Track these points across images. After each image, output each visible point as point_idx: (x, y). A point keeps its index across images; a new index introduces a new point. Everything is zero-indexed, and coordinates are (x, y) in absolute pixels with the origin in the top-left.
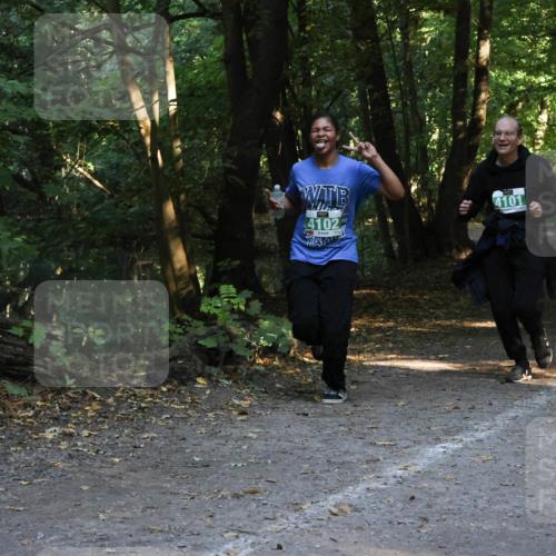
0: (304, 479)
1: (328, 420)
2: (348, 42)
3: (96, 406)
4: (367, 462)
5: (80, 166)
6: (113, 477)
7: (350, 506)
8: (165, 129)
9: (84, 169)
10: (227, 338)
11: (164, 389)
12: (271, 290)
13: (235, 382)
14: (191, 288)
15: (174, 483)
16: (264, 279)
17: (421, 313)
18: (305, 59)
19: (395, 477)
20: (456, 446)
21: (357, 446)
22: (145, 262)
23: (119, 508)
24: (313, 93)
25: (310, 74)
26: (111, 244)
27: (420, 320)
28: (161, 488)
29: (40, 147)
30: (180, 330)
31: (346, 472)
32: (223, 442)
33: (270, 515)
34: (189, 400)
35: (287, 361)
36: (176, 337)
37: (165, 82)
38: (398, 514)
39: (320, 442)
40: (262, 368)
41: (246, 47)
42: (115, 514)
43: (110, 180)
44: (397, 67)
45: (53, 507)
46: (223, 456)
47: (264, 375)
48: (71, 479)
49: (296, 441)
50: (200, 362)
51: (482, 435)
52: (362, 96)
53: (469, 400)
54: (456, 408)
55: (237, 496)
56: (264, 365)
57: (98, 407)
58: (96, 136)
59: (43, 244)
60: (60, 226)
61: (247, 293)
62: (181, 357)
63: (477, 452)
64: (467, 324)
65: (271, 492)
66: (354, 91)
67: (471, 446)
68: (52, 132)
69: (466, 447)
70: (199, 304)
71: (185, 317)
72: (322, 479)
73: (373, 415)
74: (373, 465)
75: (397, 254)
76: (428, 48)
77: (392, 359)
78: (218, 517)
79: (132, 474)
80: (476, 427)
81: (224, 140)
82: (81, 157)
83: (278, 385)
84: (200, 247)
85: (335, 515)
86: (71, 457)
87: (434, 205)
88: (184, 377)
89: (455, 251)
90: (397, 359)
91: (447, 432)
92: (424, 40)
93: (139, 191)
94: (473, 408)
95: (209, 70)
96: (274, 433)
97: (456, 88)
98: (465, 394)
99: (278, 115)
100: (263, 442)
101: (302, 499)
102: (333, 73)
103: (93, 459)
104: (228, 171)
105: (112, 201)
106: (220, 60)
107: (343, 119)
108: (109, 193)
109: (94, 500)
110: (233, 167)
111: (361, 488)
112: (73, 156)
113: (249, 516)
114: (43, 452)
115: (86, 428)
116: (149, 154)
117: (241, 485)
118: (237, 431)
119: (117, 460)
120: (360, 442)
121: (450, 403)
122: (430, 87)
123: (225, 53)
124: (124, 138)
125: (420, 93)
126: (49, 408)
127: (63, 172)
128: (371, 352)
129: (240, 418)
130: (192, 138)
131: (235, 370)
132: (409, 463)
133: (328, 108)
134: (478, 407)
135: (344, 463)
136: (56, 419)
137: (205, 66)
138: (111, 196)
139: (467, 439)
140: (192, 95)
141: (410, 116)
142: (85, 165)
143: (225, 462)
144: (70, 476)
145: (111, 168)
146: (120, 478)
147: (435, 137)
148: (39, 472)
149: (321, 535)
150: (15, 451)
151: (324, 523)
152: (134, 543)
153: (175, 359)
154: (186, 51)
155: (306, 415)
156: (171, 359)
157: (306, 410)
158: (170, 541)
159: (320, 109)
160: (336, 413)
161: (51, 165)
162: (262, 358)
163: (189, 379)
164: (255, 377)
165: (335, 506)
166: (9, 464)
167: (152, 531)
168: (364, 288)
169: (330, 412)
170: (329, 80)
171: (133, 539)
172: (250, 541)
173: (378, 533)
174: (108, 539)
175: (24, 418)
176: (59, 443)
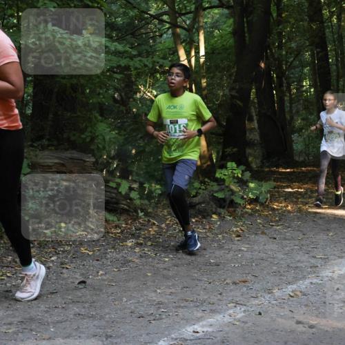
0: (274, 275)
1: (288, 242)
2: (306, 23)
3: (155, 228)
4: (311, 267)
5: (149, 92)
6: (165, 269)
7: (301, 292)
8: (196, 72)
9: (151, 94)
10: (230, 193)
11: (194, 220)
12: (254, 166)
13: (234, 218)
14: (209, 163)
15: (199, 274)
16: (250, 159)
18: (281, 33)
19: (327, 277)
21: (305, 258)
23: (168, 287)
24: (284, 53)
25: (282, 41)
28: (192, 276)
29: (127, 80)
30: (203, 187)
31: (299, 273)
32: (227, 252)
33: (254, 295)
34: (208, 227)
35: (264, 207)
36: (201, 191)
37: (199, 45)
39: (283, 254)
40: (250, 211)
41: (246, 25)
42: (166, 290)
44: (334, 38)
45: (132, 284)
46: (228, 260)
47: (251, 215)
48: (141, 269)
49: (269, 253)
50: (214, 206)
52: (312, 55)
55: (235, 283)
56: (251, 209)
57: (156, 229)
58: (158, 76)
60: (136, 126)
61: (243, 167)
62: (203, 203)
65: (255, 282)
66: (307, 51)
68: (134, 73)
70: (215, 173)
71: (206, 180)
72: (284, 276)
73: (314, 240)
74: (314, 269)
77: (325, 208)
78: (224, 294)
79: (176, 268)
81: (231, 79)
82: (149, 88)
83: (259, 221)
84: (214, 140)
85: (292, 297)
86: (141, 256)
88: (205, 214)
90: (329, 208)
95: (223, 39)
96: (256, 247)
99: (263, 65)
100: (250, 253)
101: (272, 286)
102: (296, 41)
103: (153, 258)
104: (233, 97)
106: (230, 33)
107: (300, 68)
109: (154, 282)
110: (236, 94)
111: (307, 282)
112: (145, 86)
113: (242, 295)
114: (126, 253)
115: (150, 240)
117: (237, 278)
118: (236, 246)
119: (167, 259)
120: (307, 255)
123: (233, 29)
126: (129, 228)
127: (138, 95)
129: (237, 239)
130: (212, 78)
131: (235, 211)
132: (336, 269)
133: (292, 62)
135: (297, 267)
136: (133, 235)
137: (221, 36)
140: (213, 53)
141: (340, 67)
142: (152, 92)
143: (228, 264)
144: (141, 267)
146: (169, 270)
148: (123, 264)
149: (284, 308)
150: (111, 252)
151: (286, 301)
152: (177, 307)
153: (200, 203)
154: (210, 28)
155: (275, 238)
156: (198, 204)
157: (275, 236)
158: (198, 306)
159: (287, 62)
160: (293, 238)
161: (131, 91)
162: (250, 205)
163: (208, 215)
164: (246, 216)
165: (292, 292)
166: (107, 259)
167: (187, 301)
168: (310, 166)
169: (290, 238)
170: (293, 45)
171: (176, 305)
172: (243, 309)
173: (317, 309)
174: (162, 304)
175: (115, 234)
176: (135, 248)
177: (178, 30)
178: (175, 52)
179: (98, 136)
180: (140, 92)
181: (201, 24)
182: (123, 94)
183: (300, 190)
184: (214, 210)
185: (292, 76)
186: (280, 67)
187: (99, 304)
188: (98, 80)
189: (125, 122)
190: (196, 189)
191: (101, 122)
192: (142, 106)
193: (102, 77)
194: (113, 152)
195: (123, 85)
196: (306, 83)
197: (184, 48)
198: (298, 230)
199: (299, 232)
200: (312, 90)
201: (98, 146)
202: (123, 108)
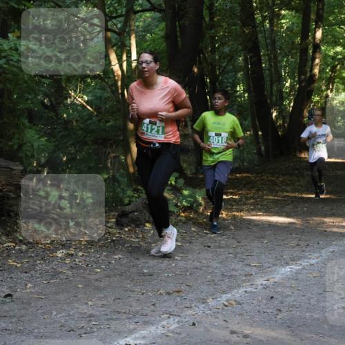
0: (208, 285)
1: (222, 250)
2: (238, 28)
4: (246, 276)
5: (79, 97)
6: (97, 280)
7: (235, 301)
8: (129, 76)
9: (82, 99)
11: (126, 229)
12: (188, 172)
15: (132, 285)
16: (184, 166)
17: (277, 189)
18: (213, 38)
19: (262, 285)
20: (298, 268)
21: (240, 266)
22: (115, 155)
23: (100, 299)
24: (217, 57)
25: (215, 46)
26: (96, 143)
27: (277, 192)
28: (125, 287)
29: (57, 85)
30: (136, 195)
31: (233, 281)
32: (161, 261)
33: (188, 305)
34: (141, 236)
35: (198, 215)
36: (134, 199)
37: (130, 49)
38: (264, 307)
39: (218, 263)
40: (184, 219)
41: (178, 29)
42: (98, 302)
43: (96, 106)
44: (266, 43)
45: (61, 297)
46: (161, 270)
47: (184, 223)
48: (72, 281)
49: (204, 262)
50: (148, 214)
51: (313, 262)
52: (245, 60)
53: (306, 241)
54: (298, 245)
55: (168, 294)
56: (185, 217)
58: (89, 80)
59: (57, 143)
60: (67, 132)
61: (176, 174)
62: (137, 211)
63: (311, 271)
64: (305, 196)
65: (188, 292)
66: (240, 56)
67: (307, 268)
68: (63, 78)
69: (304, 268)
71: (139, 187)
72: (219, 285)
73: (249, 248)
74: (248, 277)
75: (263, 153)
76: (285, 32)
77: (260, 215)
78: (157, 305)
79: (108, 279)
80: (309, 257)
82: (80, 93)
83: (193, 229)
85: (226, 306)
86: (72, 268)
87: (286, 125)
88: (138, 223)
89: (298, 152)
90: (263, 215)
91: (293, 260)
92: (283, 27)
93: (113, 112)
94: (308, 245)
95: (156, 43)
96: (190, 257)
97: (301, 56)
98: (303, 237)
99: (196, 70)
100: (184, 262)
101: (207, 296)
102: (229, 46)
103: (85, 269)
105: (98, 118)
106: (162, 37)
107: (234, 73)
108: (95, 113)
109: (86, 294)
111: (242, 290)
112: (75, 91)
113: (176, 305)
114: (56, 265)
115: (80, 251)
116: (120, 91)
117: (171, 288)
119: (99, 270)
120: (241, 264)
121: (294, 242)
122: (286, 55)
123: (166, 34)
124: (105, 82)
125: (280, 58)
127: (69, 101)
128: (248, 210)
132: (270, 276)
133: (225, 68)
134: (311, 244)
135: (231, 276)
136: (63, 245)
137: (153, 40)
138: (97, 116)
139: (304, 263)
141: (273, 72)
142: (82, 97)
143: (161, 273)
144: (71, 279)
145: (97, 99)
146: (101, 281)
147: (287, 84)
148: (53, 276)
149: (218, 318)
150: (40, 264)
151: (220, 311)
152: (108, 320)
153: (133, 212)
154: (142, 31)
155: (209, 247)
156: (131, 212)
157: (209, 244)
158: (130, 318)
159: (220, 67)
160: (227, 246)
161: (61, 97)
162: (184, 213)
163: (141, 224)
164: (180, 224)
165: (227, 301)
166: (36, 271)
167: (119, 313)
168: (244, 173)
169: (224, 246)
170: (226, 50)
171: (108, 317)
172: (176, 320)
173: (252, 318)
174: (93, 316)
175: (45, 244)
176: (65, 259)
177: (109, 34)
178: (107, 56)
179: (25, 143)
180: (70, 98)
181: (132, 28)
182: (53, 99)
183: (234, 197)
184: (147, 219)
185: (225, 81)
186: (213, 71)
187: (27, 318)
188: (25, 85)
189: (55, 128)
190: (129, 197)
191: (30, 128)
192: (73, 111)
193: (30, 82)
194: (43, 160)
195: (52, 90)
196: (240, 88)
197: (116, 52)
198: (232, 238)
199: (233, 240)
200: (246, 95)
201: (26, 154)
202: (52, 114)
